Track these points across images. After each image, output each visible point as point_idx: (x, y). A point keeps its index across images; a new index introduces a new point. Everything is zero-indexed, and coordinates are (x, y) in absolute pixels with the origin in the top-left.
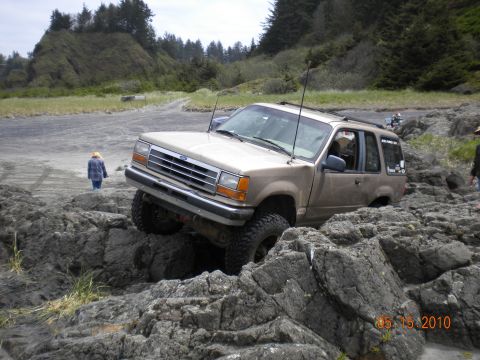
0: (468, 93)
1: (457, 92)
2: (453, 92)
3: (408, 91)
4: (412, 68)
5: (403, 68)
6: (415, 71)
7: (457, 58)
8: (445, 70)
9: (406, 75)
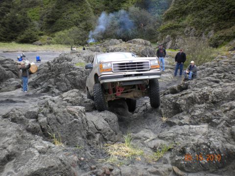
0: (40, 45)
1: (36, 45)
2: (34, 44)
3: (13, 43)
4: (13, 33)
5: (8, 32)
6: (16, 34)
7: (33, 30)
8: (30, 35)
9: (10, 36)
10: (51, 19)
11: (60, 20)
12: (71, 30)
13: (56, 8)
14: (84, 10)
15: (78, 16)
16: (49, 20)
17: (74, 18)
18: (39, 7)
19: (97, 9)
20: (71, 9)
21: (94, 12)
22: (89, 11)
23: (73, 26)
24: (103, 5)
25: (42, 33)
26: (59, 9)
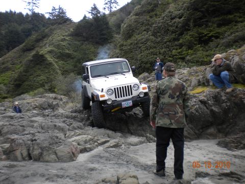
10: (17, 82)
11: (26, 83)
12: (36, 91)
13: (24, 71)
14: (51, 73)
15: (45, 78)
16: (15, 83)
17: (41, 80)
18: (10, 71)
19: (66, 71)
20: (39, 72)
21: (63, 74)
22: (57, 73)
23: (39, 88)
24: (72, 67)
25: (6, 95)
26: (26, 72)
